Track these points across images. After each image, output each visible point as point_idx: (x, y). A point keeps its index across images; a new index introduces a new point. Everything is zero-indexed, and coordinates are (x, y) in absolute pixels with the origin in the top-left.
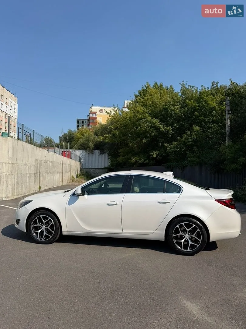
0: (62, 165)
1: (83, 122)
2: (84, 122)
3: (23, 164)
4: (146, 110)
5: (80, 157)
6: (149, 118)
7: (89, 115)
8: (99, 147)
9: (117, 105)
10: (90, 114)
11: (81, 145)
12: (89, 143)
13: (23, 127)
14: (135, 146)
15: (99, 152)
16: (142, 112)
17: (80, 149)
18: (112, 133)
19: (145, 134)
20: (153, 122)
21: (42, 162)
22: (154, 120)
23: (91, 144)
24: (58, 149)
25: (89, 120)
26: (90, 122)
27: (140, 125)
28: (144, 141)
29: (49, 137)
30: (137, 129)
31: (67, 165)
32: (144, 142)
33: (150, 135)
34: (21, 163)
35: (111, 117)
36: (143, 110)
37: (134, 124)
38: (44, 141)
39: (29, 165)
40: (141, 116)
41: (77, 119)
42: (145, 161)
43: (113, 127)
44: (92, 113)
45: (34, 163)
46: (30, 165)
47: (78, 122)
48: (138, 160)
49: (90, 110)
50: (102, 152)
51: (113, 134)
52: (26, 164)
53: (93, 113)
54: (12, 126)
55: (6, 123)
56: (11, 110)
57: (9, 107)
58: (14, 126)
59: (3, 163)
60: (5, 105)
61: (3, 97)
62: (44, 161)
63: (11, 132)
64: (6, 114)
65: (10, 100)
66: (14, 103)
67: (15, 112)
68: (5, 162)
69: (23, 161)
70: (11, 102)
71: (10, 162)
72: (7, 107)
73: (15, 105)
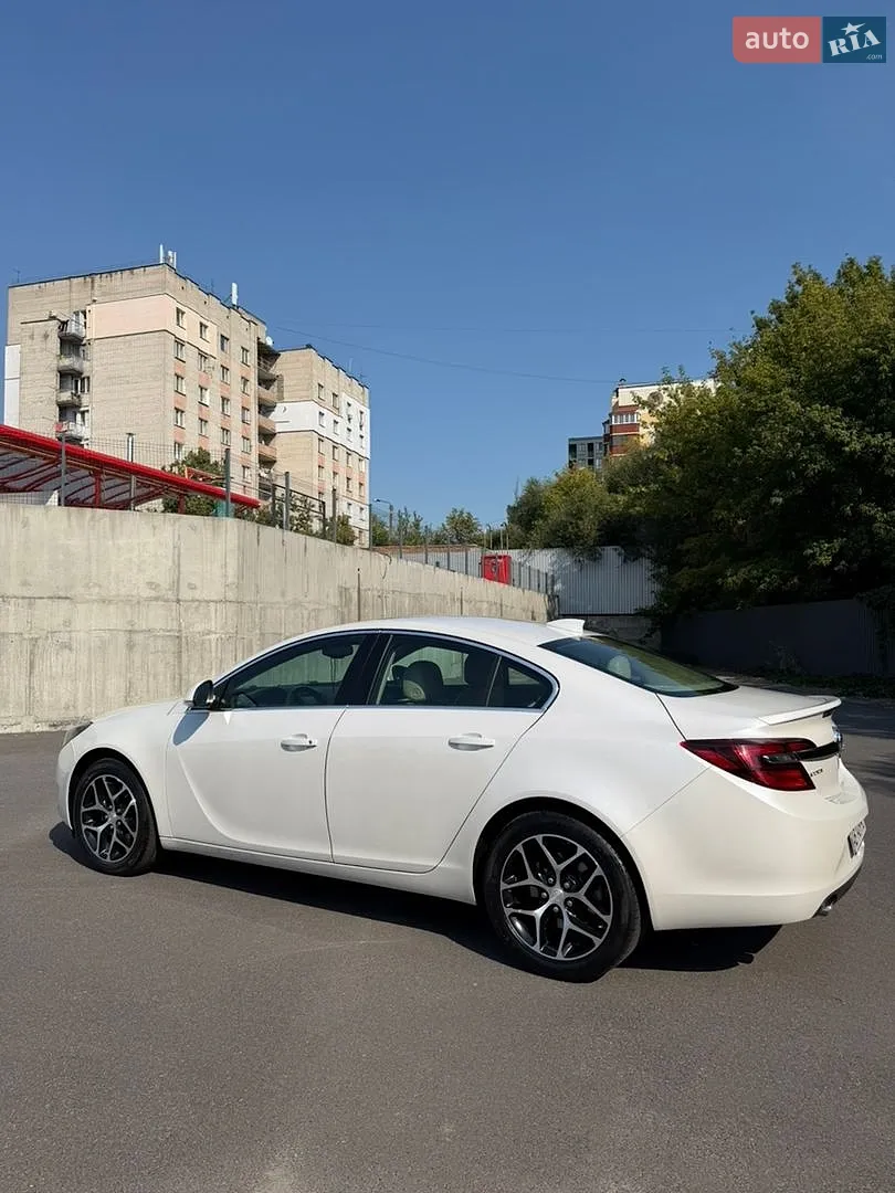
0: (458, 604)
1: (591, 447)
2: (596, 447)
3: (285, 603)
4: (785, 374)
5: (550, 574)
6: (795, 407)
7: (608, 422)
8: (619, 533)
9: (680, 369)
10: (610, 415)
11: (554, 532)
12: (580, 522)
13: (287, 480)
14: (740, 522)
15: (619, 554)
16: (769, 382)
17: (547, 546)
18: (662, 477)
19: (779, 471)
20: (810, 420)
21: (369, 596)
22: (816, 412)
23: (589, 526)
24: (479, 549)
25: (608, 438)
26: (611, 447)
27: (758, 437)
28: (774, 500)
29: (462, 513)
30: (744, 452)
31: (485, 605)
32: (776, 503)
33: (801, 473)
34: (278, 598)
35: (655, 420)
36: (773, 377)
37: (738, 437)
38: (447, 527)
39: (311, 607)
40: (765, 401)
41: (570, 440)
42: (785, 580)
43: (663, 456)
44: (619, 411)
45: (334, 600)
46: (317, 606)
47: (572, 448)
48: (754, 578)
49: (614, 400)
50: (632, 553)
51: (664, 482)
52: (297, 604)
53: (624, 410)
54: (354, 484)
55: (335, 474)
56: (349, 430)
57: (343, 423)
58: (361, 484)
59: (208, 602)
60: (329, 417)
61: (322, 393)
62: (375, 593)
63: (350, 501)
64: (334, 447)
65: (344, 398)
66: (357, 406)
67: (362, 437)
68: (215, 598)
69: (283, 594)
70: (349, 405)
71: (232, 598)
72: (336, 422)
73: (362, 413)
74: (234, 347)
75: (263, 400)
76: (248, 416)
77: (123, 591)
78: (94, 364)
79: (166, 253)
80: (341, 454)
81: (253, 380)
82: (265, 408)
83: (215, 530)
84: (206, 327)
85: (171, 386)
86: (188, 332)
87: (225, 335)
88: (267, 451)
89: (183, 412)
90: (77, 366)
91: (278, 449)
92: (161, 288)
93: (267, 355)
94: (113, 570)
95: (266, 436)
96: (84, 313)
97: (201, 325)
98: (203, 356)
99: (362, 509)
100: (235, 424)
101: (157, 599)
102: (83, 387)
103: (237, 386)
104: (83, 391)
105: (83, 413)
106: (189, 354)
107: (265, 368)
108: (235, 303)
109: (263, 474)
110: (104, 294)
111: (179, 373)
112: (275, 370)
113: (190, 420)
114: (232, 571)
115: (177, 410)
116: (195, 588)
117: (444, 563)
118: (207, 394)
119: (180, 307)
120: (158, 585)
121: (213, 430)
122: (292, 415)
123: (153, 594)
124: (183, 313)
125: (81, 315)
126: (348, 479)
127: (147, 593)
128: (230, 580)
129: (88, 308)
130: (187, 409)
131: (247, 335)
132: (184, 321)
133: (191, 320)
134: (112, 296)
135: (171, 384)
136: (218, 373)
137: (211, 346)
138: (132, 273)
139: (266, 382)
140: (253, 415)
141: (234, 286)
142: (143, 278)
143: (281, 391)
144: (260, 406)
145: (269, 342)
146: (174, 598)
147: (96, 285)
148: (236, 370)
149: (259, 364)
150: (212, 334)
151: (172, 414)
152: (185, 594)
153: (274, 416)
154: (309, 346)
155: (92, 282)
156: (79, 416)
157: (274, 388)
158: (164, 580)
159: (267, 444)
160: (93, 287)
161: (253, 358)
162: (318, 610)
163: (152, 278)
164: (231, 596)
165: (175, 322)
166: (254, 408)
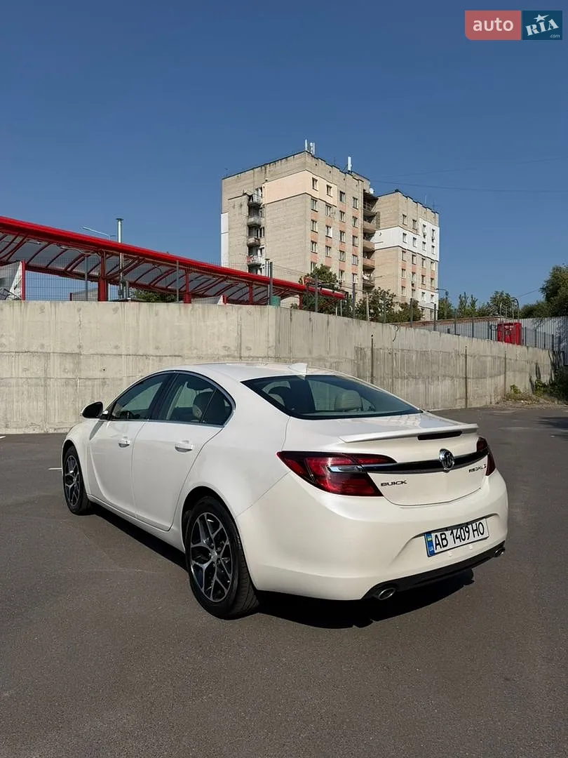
3: (312, 358)
5: (557, 336)
21: (381, 353)
31: (489, 359)
34: (306, 355)
38: (491, 304)
46: (336, 360)
52: (320, 359)
54: (427, 280)
55: (413, 273)
56: (424, 243)
57: (420, 239)
58: (432, 279)
59: (258, 357)
60: (410, 236)
61: (406, 220)
62: (386, 351)
63: (424, 291)
64: (413, 255)
65: (421, 222)
66: (430, 226)
67: (433, 247)
68: (263, 355)
69: (310, 352)
70: (424, 226)
71: (272, 355)
72: (414, 239)
73: (433, 230)
74: (348, 199)
75: (368, 230)
76: (357, 241)
77: (210, 352)
78: (267, 220)
79: (309, 145)
80: (418, 260)
81: (360, 218)
82: (368, 235)
83: (262, 313)
84: (331, 187)
85: (309, 227)
86: (320, 192)
87: (342, 191)
88: (369, 262)
89: (316, 243)
90: (257, 222)
91: (376, 260)
92: (303, 167)
93: (369, 200)
94: (204, 340)
95: (368, 253)
96: (261, 189)
97: (328, 186)
98: (329, 206)
99: (432, 296)
100: (349, 248)
101: (228, 356)
102: (261, 233)
103: (350, 222)
104: (261, 236)
105: (261, 249)
106: (320, 207)
107: (369, 209)
108: (349, 169)
109: (366, 278)
110: (272, 176)
111: (314, 219)
112: (375, 210)
113: (320, 248)
114: (272, 339)
115: (313, 242)
116: (250, 349)
117: (452, 330)
118: (331, 231)
119: (315, 177)
120: (229, 348)
121: (335, 253)
122: (386, 238)
123: (227, 353)
124: (316, 181)
125: (260, 190)
126: (423, 276)
127: (223, 353)
128: (270, 345)
129: (263, 185)
130: (318, 241)
131: (356, 189)
132: (317, 186)
133: (321, 184)
134: (276, 176)
135: (309, 226)
136: (337, 216)
137: (333, 199)
138: (287, 160)
139: (368, 217)
140: (360, 241)
141: (349, 158)
142: (294, 162)
143: (378, 223)
144: (365, 234)
145: (371, 191)
146: (239, 355)
147: (267, 171)
148: (349, 213)
149: (364, 207)
150: (334, 191)
151: (309, 245)
152: (245, 353)
153: (374, 240)
154: (397, 191)
155: (265, 169)
156: (259, 251)
157: (374, 221)
158: (233, 344)
159: (368, 258)
160: (266, 172)
161: (360, 204)
162: (339, 362)
163: (298, 161)
164: (272, 353)
165: (312, 187)
166: (360, 235)
